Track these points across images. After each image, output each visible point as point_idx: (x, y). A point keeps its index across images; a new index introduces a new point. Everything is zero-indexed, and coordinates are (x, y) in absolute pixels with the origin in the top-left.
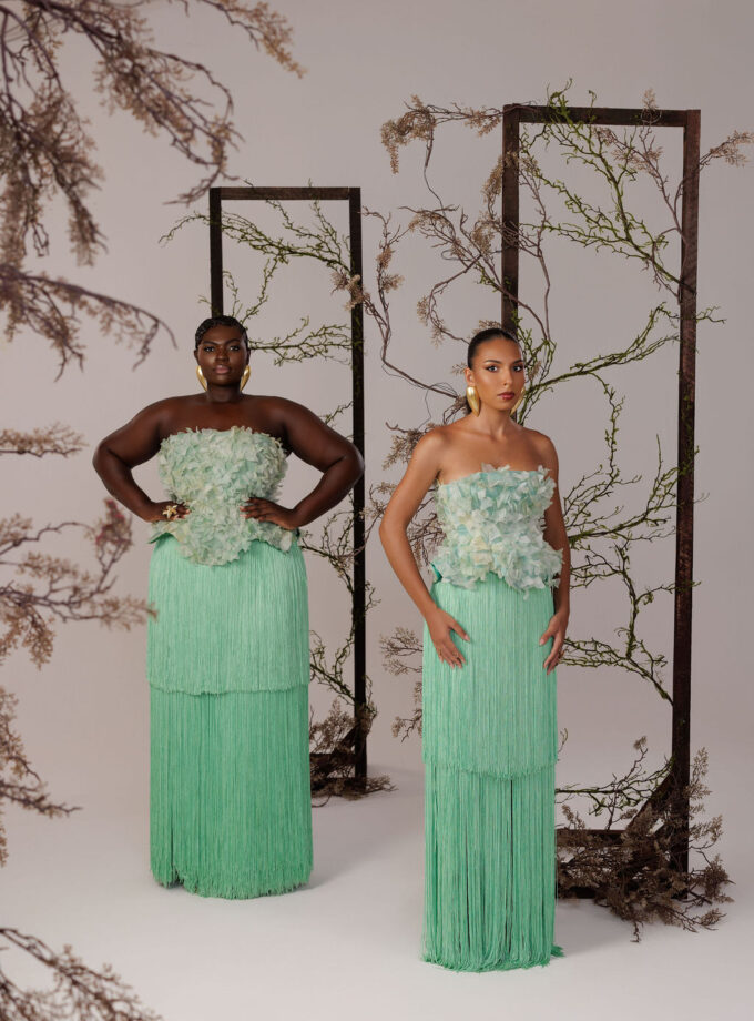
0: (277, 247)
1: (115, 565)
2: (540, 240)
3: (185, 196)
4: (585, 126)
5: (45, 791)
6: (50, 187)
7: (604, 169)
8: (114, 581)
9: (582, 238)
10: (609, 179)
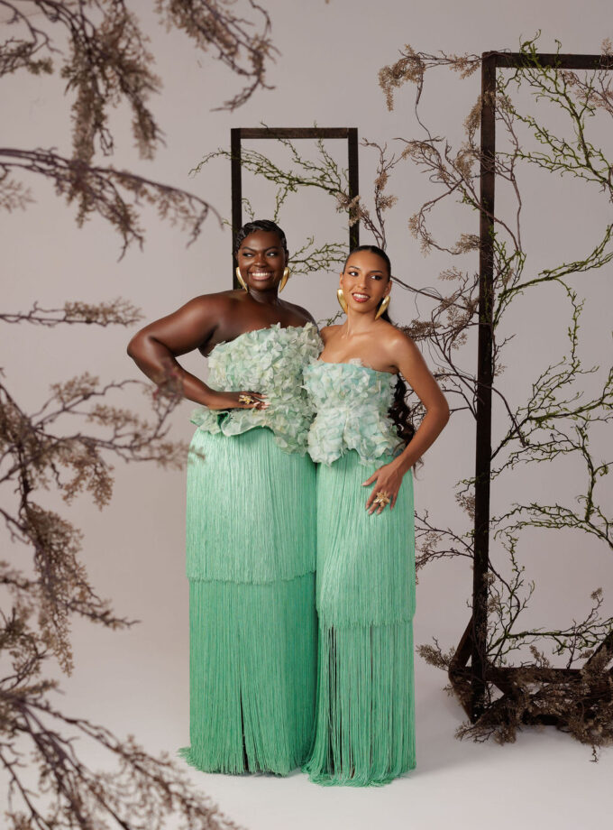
0: (288, 178)
1: (169, 416)
2: (513, 166)
3: (230, 103)
4: (552, 70)
5: (110, 607)
6: (115, 97)
7: (568, 107)
8: (168, 429)
9: (549, 165)
10: (572, 115)
